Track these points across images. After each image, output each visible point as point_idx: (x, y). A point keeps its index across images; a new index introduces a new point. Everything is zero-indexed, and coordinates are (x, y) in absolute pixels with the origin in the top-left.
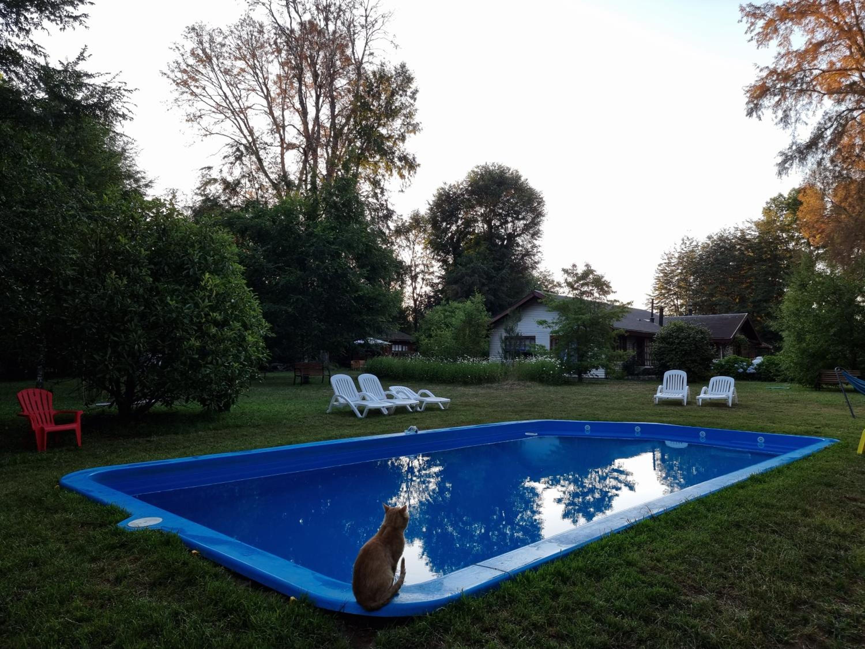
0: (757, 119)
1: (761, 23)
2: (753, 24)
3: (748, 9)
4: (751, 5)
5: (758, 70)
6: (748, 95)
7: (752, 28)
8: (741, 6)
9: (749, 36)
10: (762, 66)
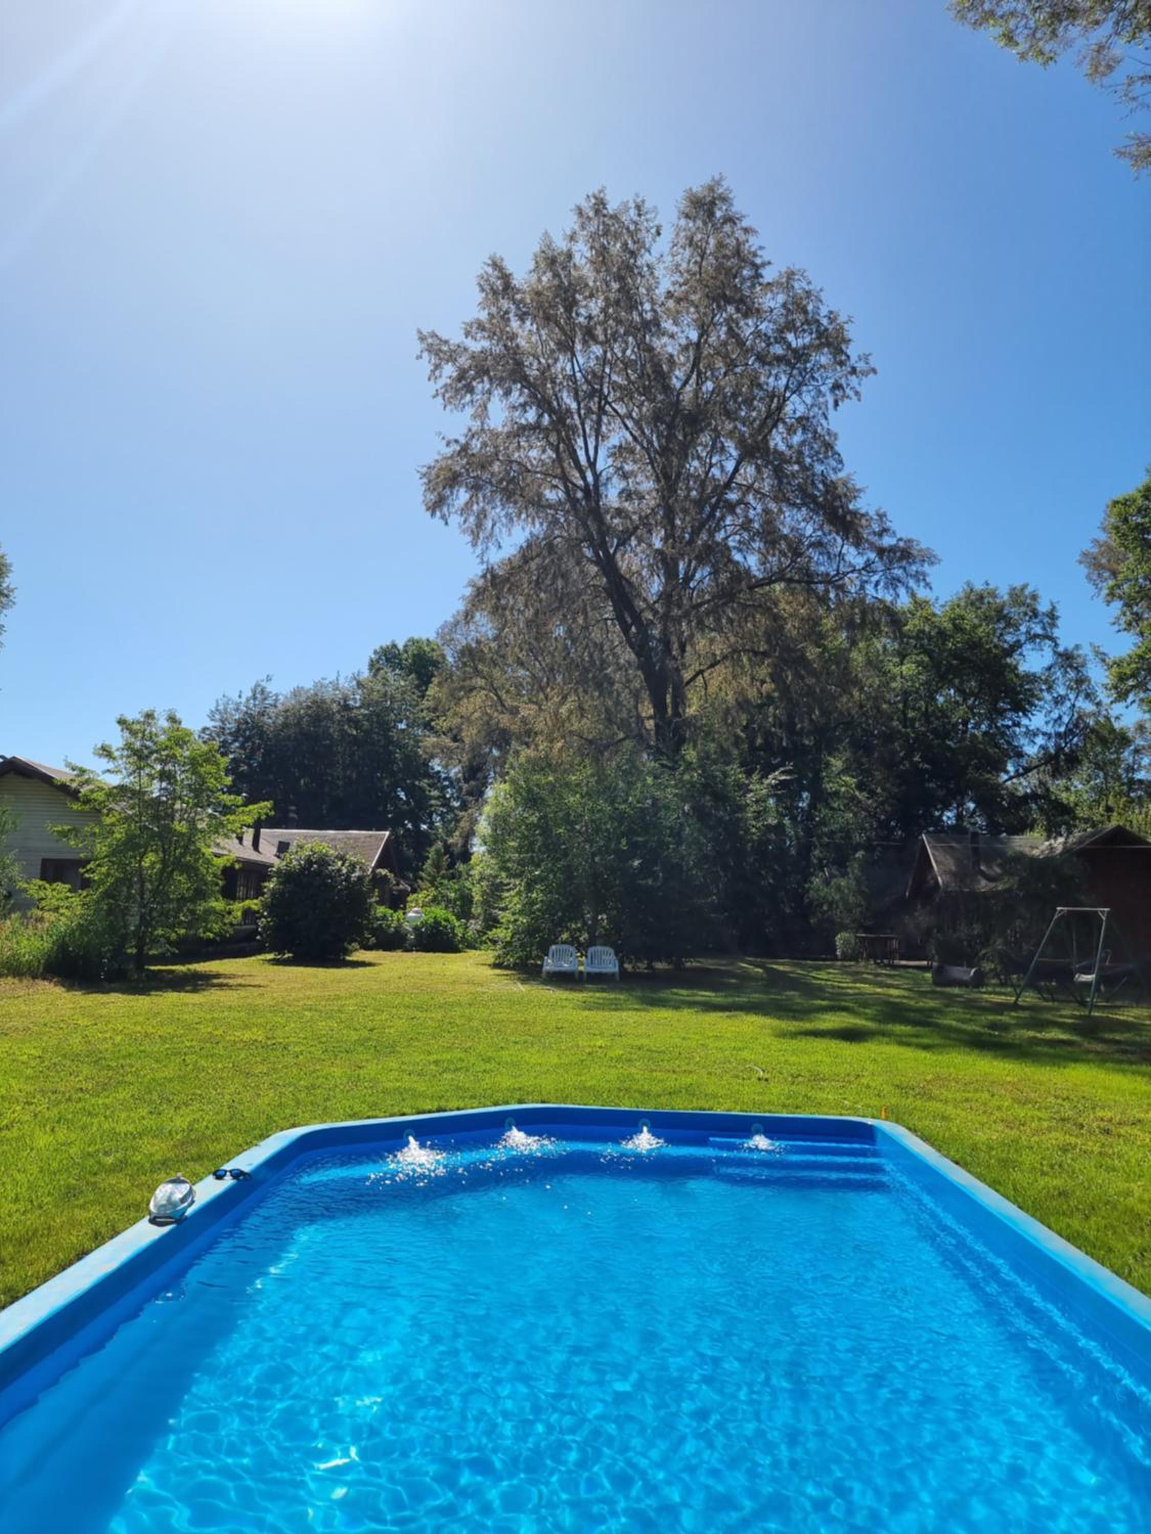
0: (442, 522)
1: (449, 370)
2: (437, 367)
3: (430, 340)
4: (434, 335)
5: (444, 442)
6: (425, 480)
7: (437, 373)
8: (420, 332)
9: (433, 387)
10: (452, 437)
